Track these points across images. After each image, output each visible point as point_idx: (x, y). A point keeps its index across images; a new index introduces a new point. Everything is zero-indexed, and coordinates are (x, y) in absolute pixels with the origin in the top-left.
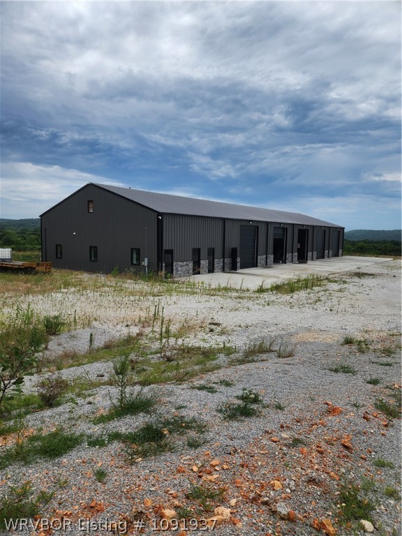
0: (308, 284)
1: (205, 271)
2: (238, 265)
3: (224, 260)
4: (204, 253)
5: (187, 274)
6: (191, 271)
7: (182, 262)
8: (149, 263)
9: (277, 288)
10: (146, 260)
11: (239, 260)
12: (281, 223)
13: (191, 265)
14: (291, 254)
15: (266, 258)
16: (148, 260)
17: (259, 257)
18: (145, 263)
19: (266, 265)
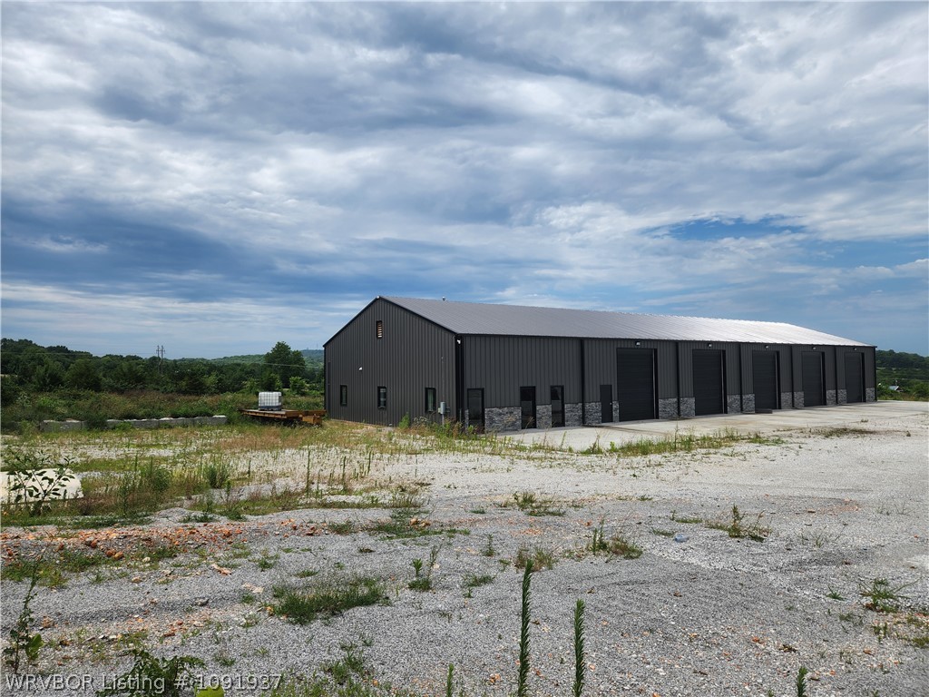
0: (688, 444)
1: (546, 423)
2: (616, 414)
3: (583, 407)
4: (543, 393)
5: (512, 428)
6: (519, 423)
7: (500, 408)
8: (446, 409)
9: (630, 450)
10: (442, 404)
11: (615, 406)
12: (709, 343)
13: (518, 412)
14: (738, 397)
15: (679, 402)
16: (445, 405)
17: (661, 401)
18: (441, 410)
19: (679, 413)
